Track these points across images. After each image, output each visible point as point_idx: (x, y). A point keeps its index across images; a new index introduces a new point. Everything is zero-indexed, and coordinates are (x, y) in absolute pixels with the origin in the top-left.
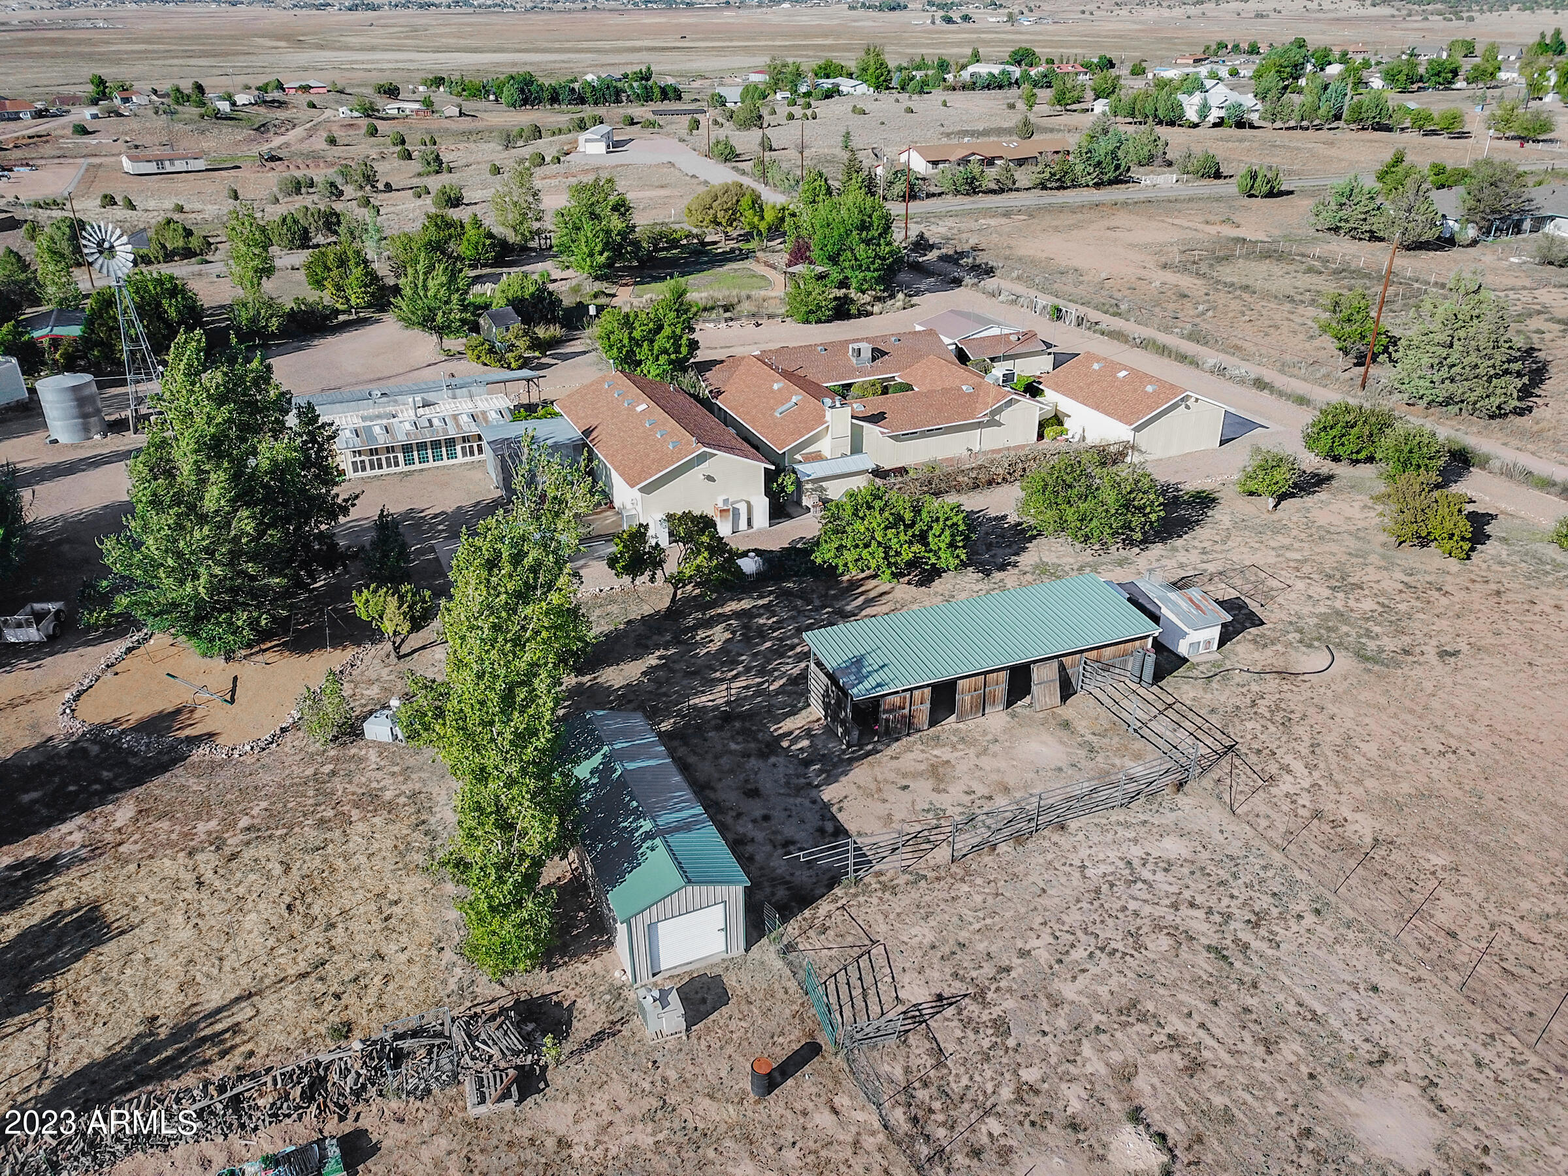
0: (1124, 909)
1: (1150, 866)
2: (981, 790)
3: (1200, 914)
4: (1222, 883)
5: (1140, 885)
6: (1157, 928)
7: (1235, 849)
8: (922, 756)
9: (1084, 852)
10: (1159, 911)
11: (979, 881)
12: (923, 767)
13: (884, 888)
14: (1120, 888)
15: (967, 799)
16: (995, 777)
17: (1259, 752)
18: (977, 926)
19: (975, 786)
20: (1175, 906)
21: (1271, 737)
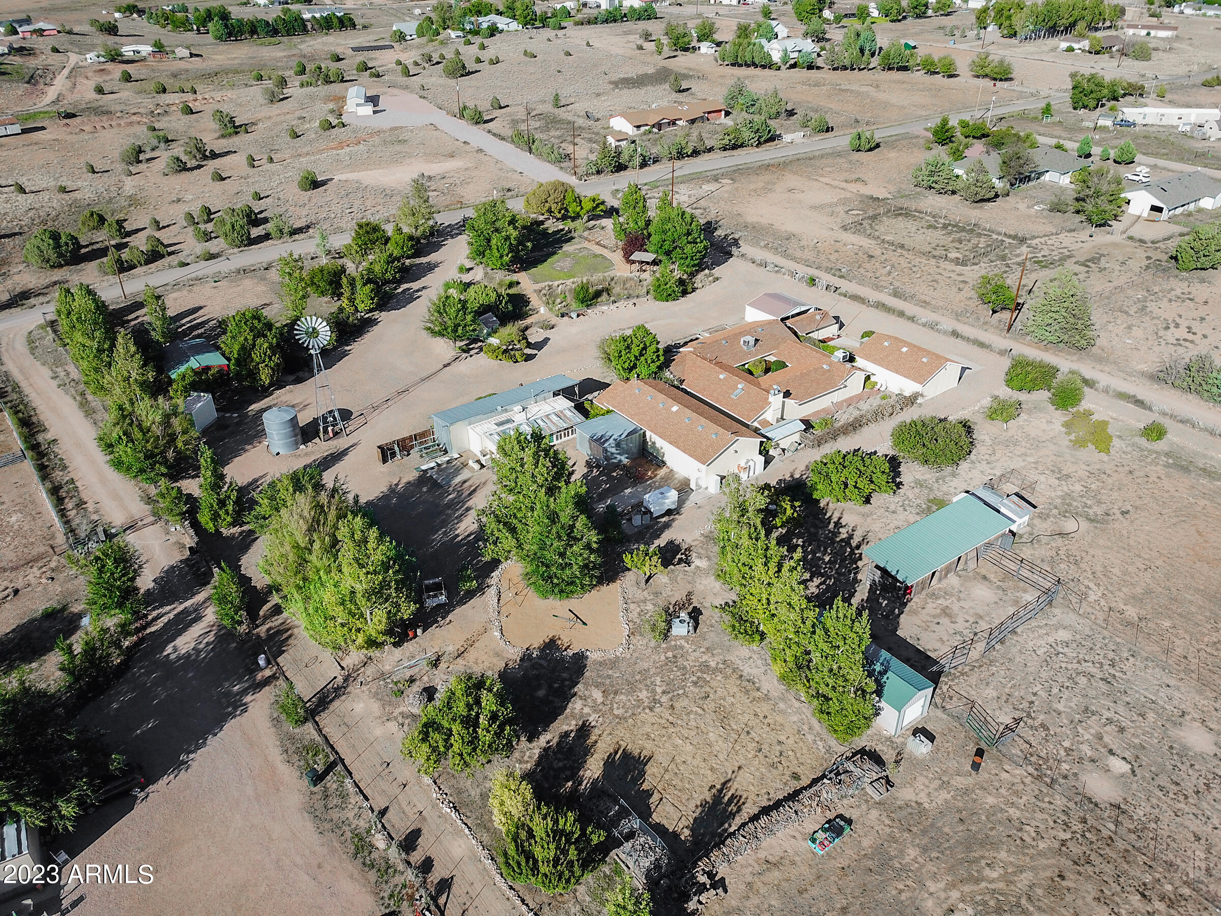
0: (1061, 667)
1: (1060, 646)
2: (972, 620)
3: (1090, 664)
4: (1091, 649)
5: (1061, 655)
6: (1078, 674)
7: (1087, 631)
8: (935, 605)
9: (1031, 644)
10: (1075, 666)
11: (997, 664)
12: (938, 611)
13: (962, 674)
14: (1054, 658)
15: (968, 625)
16: (972, 611)
17: (1073, 580)
18: (1010, 685)
19: (968, 618)
20: (1079, 662)
21: (1073, 572)
